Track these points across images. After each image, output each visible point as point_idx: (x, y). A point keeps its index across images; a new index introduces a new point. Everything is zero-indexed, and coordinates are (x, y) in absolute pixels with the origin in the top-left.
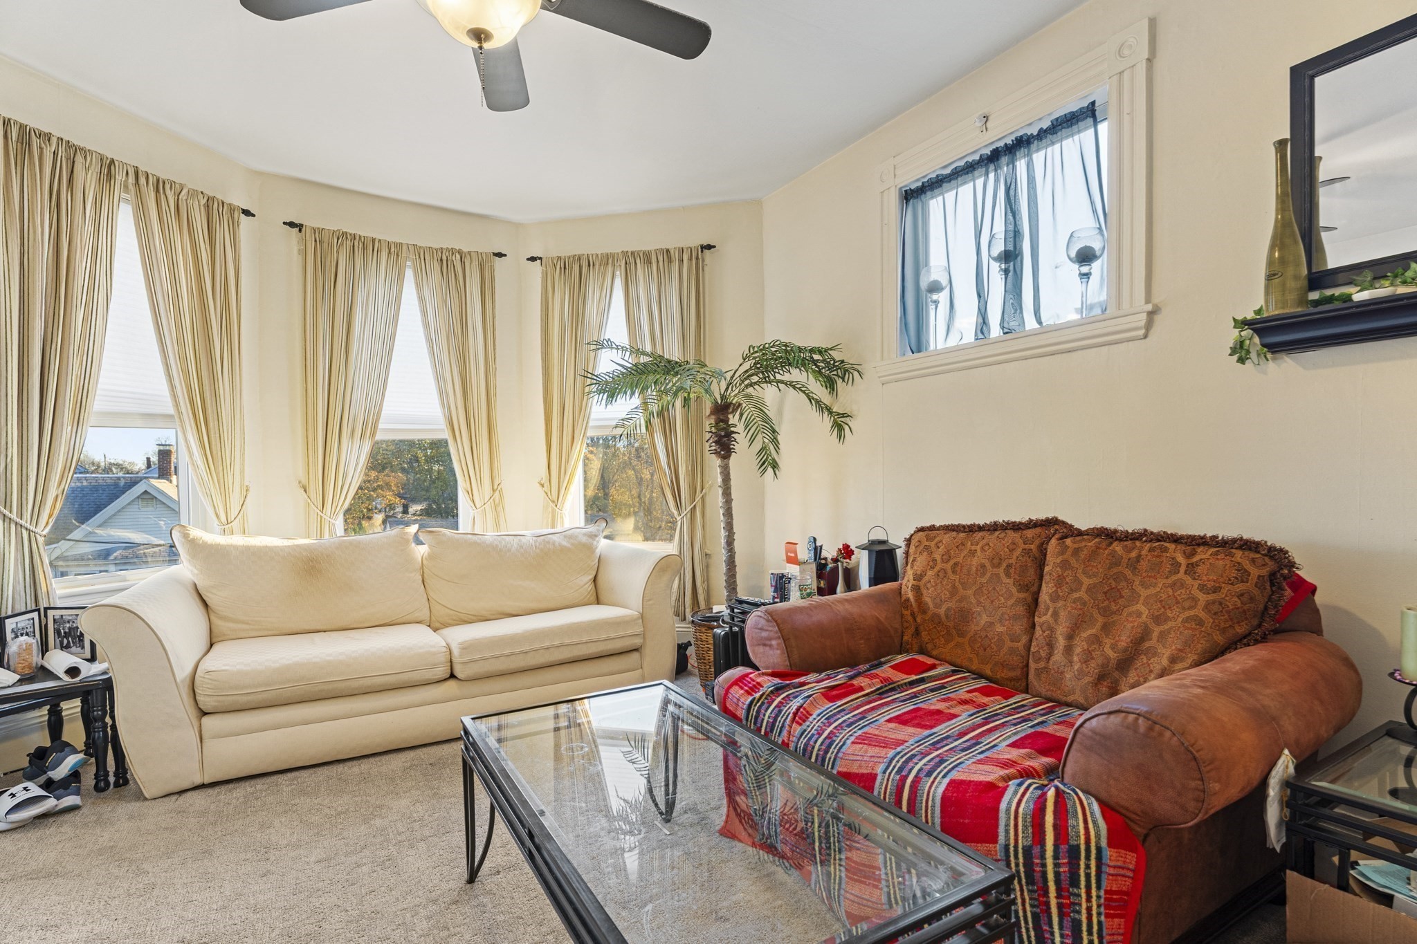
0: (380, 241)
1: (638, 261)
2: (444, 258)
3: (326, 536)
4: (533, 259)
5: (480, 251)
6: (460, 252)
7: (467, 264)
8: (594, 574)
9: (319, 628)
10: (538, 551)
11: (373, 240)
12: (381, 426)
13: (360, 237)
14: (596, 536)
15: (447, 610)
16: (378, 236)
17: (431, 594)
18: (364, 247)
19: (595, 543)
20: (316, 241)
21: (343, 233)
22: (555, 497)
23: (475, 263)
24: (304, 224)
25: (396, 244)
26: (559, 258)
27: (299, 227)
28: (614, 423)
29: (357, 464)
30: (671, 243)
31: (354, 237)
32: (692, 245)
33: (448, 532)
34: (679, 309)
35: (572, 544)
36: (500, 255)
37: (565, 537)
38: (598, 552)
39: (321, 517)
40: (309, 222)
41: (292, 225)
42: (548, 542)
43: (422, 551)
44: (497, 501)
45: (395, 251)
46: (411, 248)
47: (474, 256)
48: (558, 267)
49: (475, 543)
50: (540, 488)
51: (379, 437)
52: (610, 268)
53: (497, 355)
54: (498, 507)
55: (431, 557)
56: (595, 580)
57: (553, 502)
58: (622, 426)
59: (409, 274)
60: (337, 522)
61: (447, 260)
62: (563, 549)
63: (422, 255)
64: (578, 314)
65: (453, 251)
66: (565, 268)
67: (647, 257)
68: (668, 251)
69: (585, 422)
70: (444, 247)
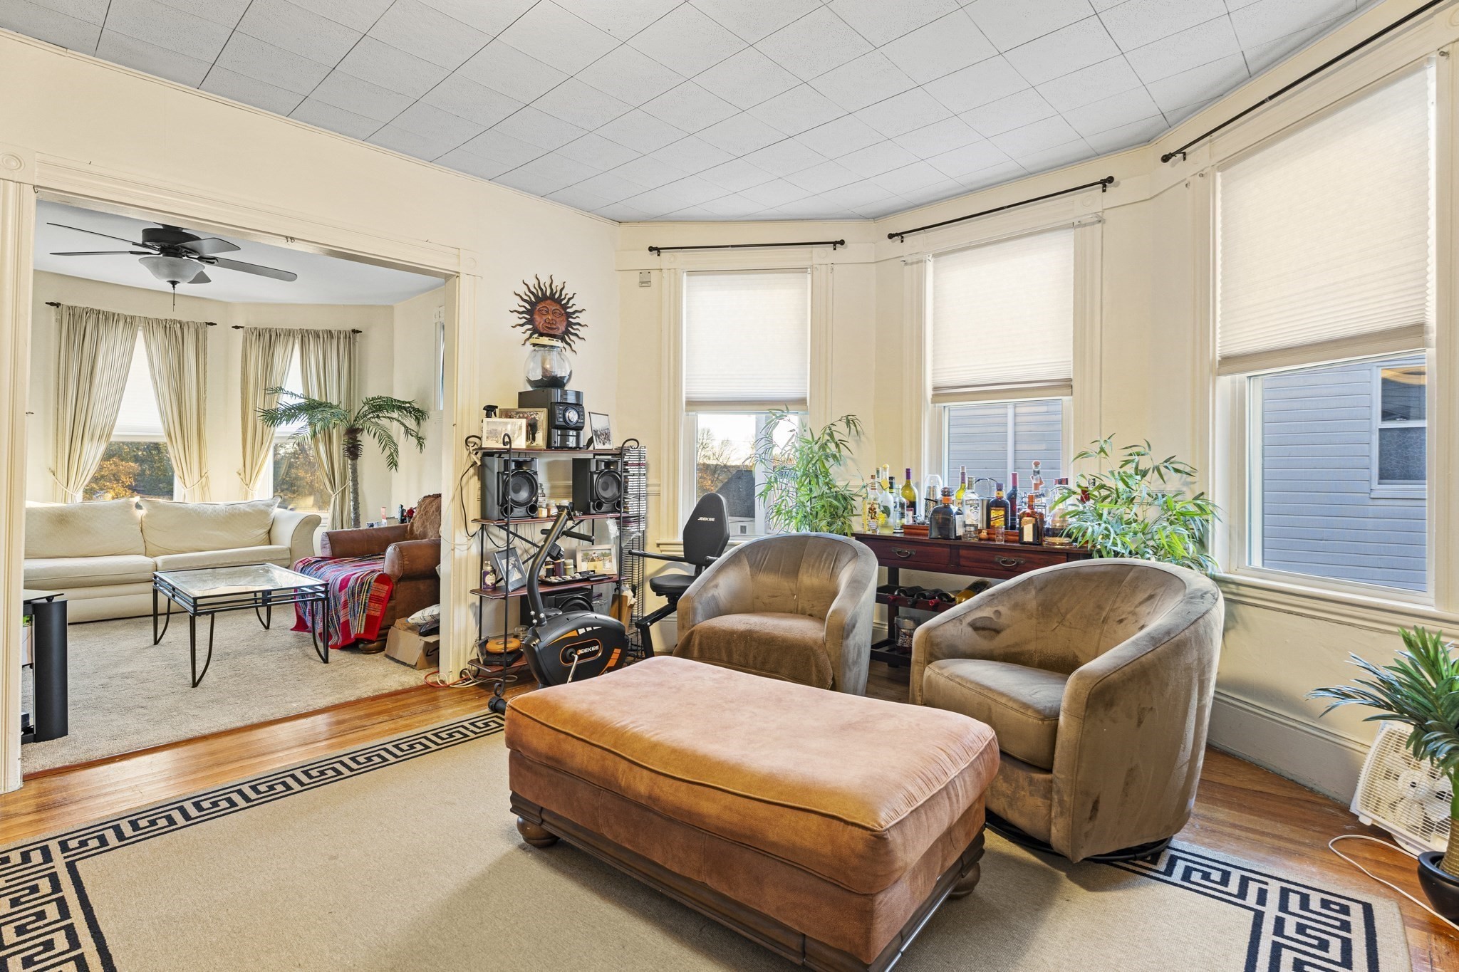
0: (118, 314)
1: (310, 336)
2: (168, 326)
3: (70, 502)
4: (237, 327)
5: (196, 321)
6: (180, 322)
7: (185, 331)
8: (269, 528)
9: (67, 555)
10: (227, 513)
11: (114, 314)
12: (114, 433)
13: (104, 312)
14: (272, 506)
15: (157, 548)
16: (117, 311)
17: (147, 538)
18: (107, 318)
19: (270, 510)
20: (70, 314)
21: (91, 310)
22: (248, 482)
23: (192, 329)
24: (62, 303)
25: (131, 317)
26: (256, 328)
27: (58, 305)
28: (289, 435)
29: (95, 458)
30: (334, 326)
31: (99, 312)
32: (347, 330)
33: (162, 501)
34: (337, 366)
35: (254, 510)
36: (211, 324)
37: (249, 506)
38: (272, 515)
39: (66, 492)
40: (64, 302)
41: (52, 304)
42: (235, 509)
43: (140, 514)
44: (204, 484)
45: (130, 321)
46: (143, 320)
47: (191, 324)
48: (255, 334)
49: (181, 508)
50: (238, 476)
51: (112, 439)
52: (291, 339)
53: (207, 389)
54: (204, 488)
55: (147, 516)
56: (269, 532)
57: (247, 485)
58: (293, 438)
59: (140, 335)
60: (78, 495)
61: (170, 327)
62: (246, 514)
63: (150, 324)
64: (268, 366)
65: (174, 321)
66: (260, 335)
67: (317, 335)
68: (330, 331)
69: (271, 434)
70: (168, 318)
